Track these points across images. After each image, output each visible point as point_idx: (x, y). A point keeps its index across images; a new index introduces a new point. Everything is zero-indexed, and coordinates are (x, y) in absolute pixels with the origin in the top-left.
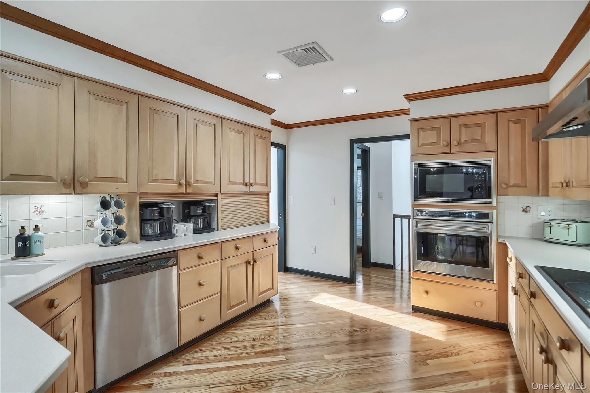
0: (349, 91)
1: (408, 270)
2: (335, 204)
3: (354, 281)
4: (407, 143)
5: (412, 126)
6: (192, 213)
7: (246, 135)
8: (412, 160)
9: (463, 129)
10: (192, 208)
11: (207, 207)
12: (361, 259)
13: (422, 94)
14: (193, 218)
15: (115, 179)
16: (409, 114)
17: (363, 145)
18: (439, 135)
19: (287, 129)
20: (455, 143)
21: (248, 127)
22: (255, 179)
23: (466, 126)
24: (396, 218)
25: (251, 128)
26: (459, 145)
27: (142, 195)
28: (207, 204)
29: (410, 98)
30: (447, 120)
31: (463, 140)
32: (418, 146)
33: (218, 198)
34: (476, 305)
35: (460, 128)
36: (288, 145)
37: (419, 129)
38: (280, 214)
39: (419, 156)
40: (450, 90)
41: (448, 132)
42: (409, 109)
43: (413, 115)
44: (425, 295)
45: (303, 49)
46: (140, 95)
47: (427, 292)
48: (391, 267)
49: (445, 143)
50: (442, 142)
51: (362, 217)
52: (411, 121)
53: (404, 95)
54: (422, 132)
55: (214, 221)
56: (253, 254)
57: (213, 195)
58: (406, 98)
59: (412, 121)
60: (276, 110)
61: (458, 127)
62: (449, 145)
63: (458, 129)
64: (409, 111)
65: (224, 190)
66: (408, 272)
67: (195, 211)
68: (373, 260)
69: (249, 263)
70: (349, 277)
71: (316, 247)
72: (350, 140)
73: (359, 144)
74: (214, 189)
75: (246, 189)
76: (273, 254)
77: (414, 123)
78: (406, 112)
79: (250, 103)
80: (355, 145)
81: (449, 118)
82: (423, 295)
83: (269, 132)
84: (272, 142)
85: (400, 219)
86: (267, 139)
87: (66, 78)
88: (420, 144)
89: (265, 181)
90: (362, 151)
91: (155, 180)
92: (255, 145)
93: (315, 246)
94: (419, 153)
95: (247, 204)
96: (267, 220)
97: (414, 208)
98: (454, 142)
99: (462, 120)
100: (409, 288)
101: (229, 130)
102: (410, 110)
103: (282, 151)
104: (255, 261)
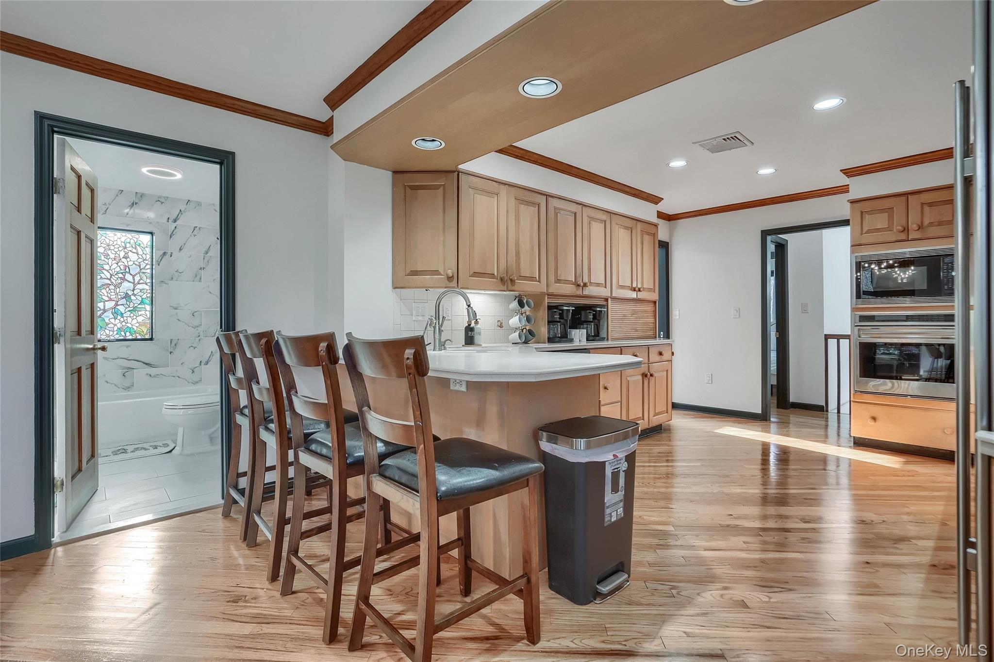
0: (766, 171)
1: (849, 413)
2: (739, 316)
3: (768, 419)
4: (846, 231)
5: (852, 209)
6: (583, 319)
7: (633, 231)
8: (852, 252)
9: (927, 208)
10: (583, 313)
11: (598, 312)
12: (776, 401)
13: (867, 167)
14: (585, 323)
15: (532, 279)
16: (848, 192)
17: (779, 237)
18: (891, 218)
19: (669, 221)
20: (915, 227)
21: (635, 222)
22: (642, 283)
23: (931, 205)
24: (829, 340)
25: (638, 223)
26: (920, 230)
27: (550, 295)
28: (598, 309)
29: (849, 172)
30: (904, 198)
31: (926, 222)
32: (862, 234)
33: (608, 303)
34: (945, 433)
35: (922, 208)
36: (671, 243)
37: (862, 213)
38: (662, 333)
39: (862, 246)
40: (907, 160)
41: (904, 214)
42: (848, 185)
43: (854, 194)
44: (872, 423)
45: (723, 139)
46: (548, 196)
47: (874, 419)
48: (820, 410)
49: (901, 228)
50: (896, 227)
51: (777, 338)
52: (851, 202)
53: (841, 171)
54: (866, 215)
55: (603, 328)
56: (649, 366)
57: (603, 300)
58: (844, 173)
59: (853, 202)
60: (663, 199)
61: (919, 206)
62: (906, 230)
63: (920, 209)
64: (848, 188)
65: (614, 295)
66: (849, 415)
67: (587, 316)
68: (793, 399)
69: (646, 376)
70: (761, 413)
71: (712, 375)
72: (762, 231)
73: (774, 236)
74: (604, 292)
75: (634, 295)
76: (667, 371)
77: (855, 205)
78: (844, 189)
79: (636, 192)
80: (769, 238)
81: (907, 195)
82: (869, 422)
83: (656, 226)
84: (659, 241)
85: (836, 340)
86: (654, 235)
87: (502, 186)
88: (865, 229)
89: (652, 287)
90: (775, 246)
91: (558, 281)
92: (642, 243)
93: (710, 374)
94: (863, 242)
95: (633, 314)
96: (654, 335)
97: (856, 313)
98: (913, 226)
99: (926, 198)
100: (850, 429)
101: (617, 226)
102: (850, 186)
103: (664, 250)
104: (651, 375)
